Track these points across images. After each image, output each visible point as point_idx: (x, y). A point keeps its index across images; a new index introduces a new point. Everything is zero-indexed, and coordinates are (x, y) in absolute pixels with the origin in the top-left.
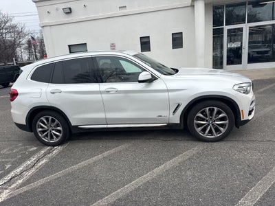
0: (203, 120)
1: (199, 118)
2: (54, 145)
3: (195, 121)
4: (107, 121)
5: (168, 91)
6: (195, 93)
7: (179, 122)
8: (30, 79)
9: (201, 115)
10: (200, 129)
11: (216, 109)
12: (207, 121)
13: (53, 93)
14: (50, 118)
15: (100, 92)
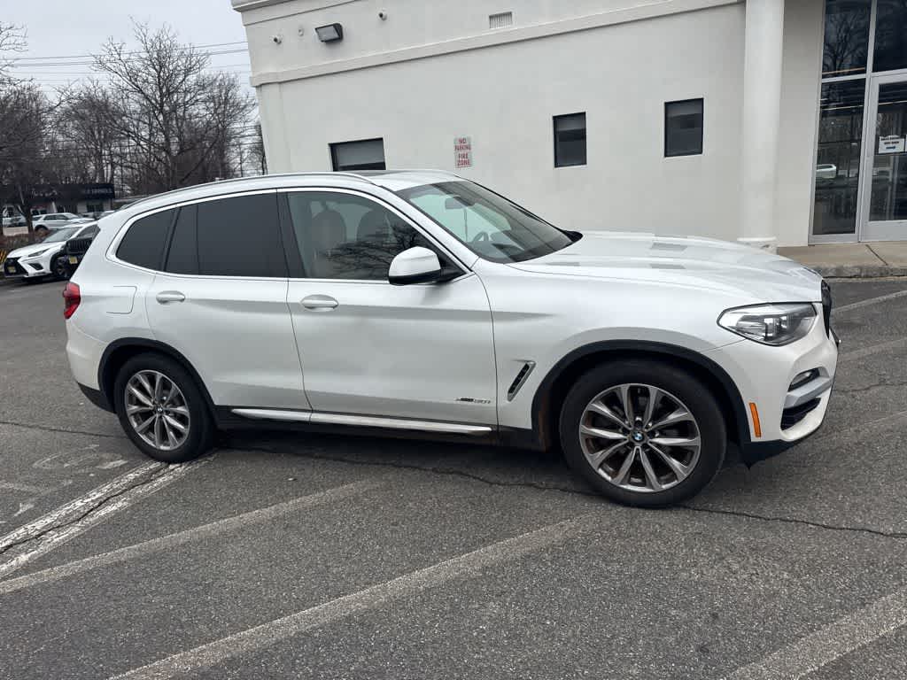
0: (613, 427)
1: (596, 420)
2: (169, 459)
3: (584, 429)
4: (309, 401)
5: (492, 316)
6: (581, 330)
7: (529, 426)
8: (113, 257)
9: (605, 410)
10: (601, 455)
11: (653, 390)
12: (625, 431)
13: (163, 302)
14: (159, 375)
15: (288, 308)
